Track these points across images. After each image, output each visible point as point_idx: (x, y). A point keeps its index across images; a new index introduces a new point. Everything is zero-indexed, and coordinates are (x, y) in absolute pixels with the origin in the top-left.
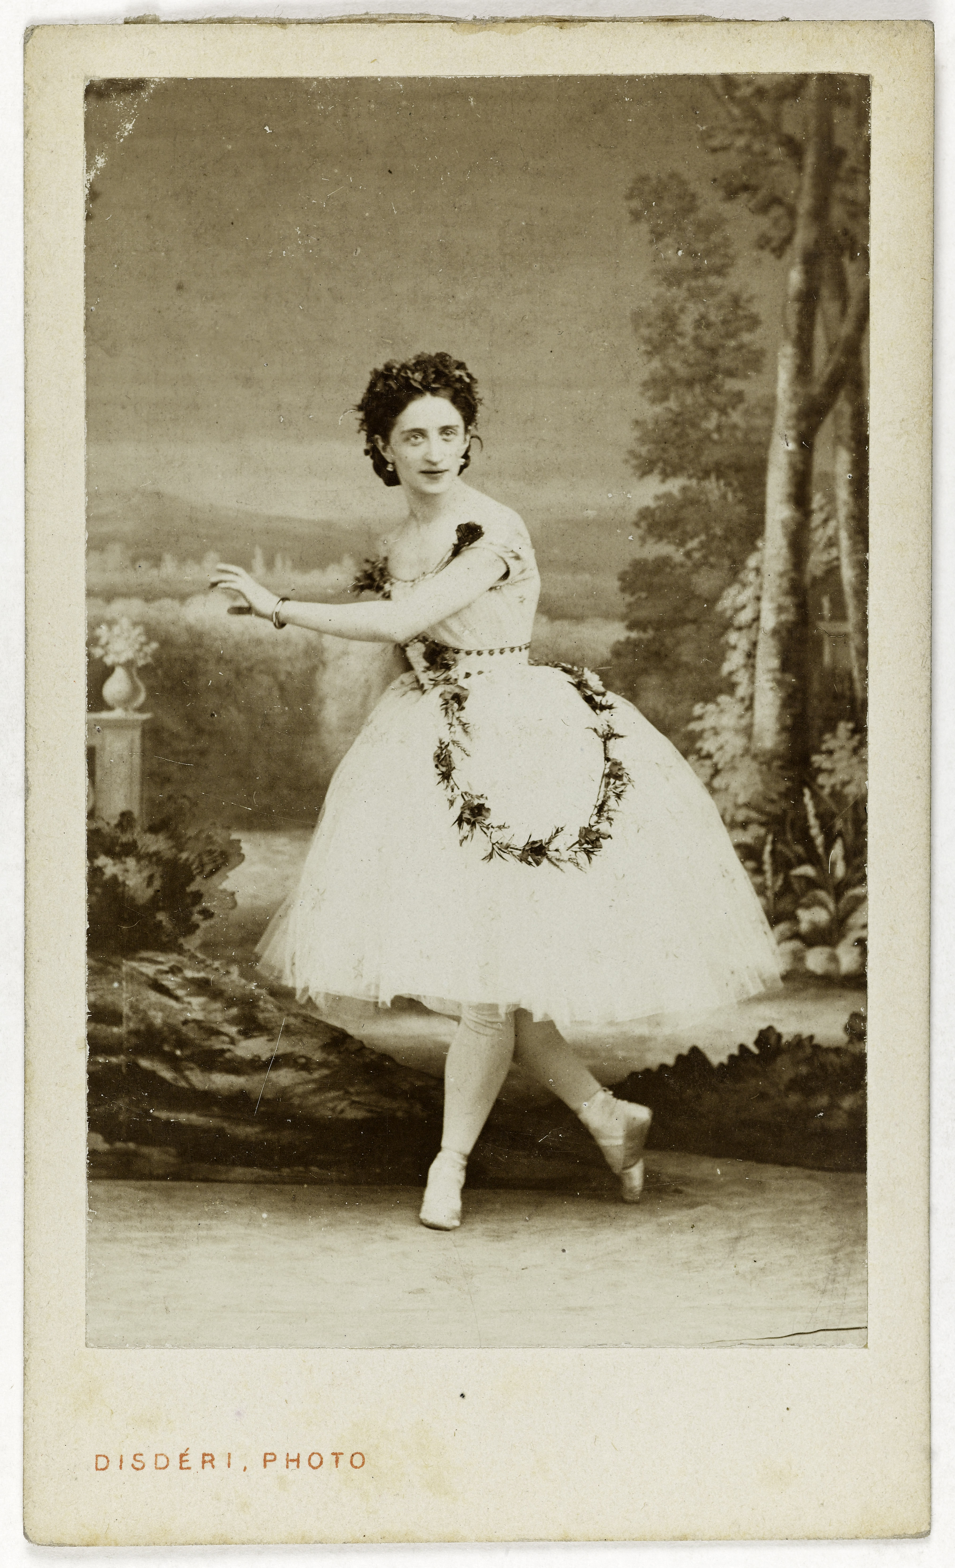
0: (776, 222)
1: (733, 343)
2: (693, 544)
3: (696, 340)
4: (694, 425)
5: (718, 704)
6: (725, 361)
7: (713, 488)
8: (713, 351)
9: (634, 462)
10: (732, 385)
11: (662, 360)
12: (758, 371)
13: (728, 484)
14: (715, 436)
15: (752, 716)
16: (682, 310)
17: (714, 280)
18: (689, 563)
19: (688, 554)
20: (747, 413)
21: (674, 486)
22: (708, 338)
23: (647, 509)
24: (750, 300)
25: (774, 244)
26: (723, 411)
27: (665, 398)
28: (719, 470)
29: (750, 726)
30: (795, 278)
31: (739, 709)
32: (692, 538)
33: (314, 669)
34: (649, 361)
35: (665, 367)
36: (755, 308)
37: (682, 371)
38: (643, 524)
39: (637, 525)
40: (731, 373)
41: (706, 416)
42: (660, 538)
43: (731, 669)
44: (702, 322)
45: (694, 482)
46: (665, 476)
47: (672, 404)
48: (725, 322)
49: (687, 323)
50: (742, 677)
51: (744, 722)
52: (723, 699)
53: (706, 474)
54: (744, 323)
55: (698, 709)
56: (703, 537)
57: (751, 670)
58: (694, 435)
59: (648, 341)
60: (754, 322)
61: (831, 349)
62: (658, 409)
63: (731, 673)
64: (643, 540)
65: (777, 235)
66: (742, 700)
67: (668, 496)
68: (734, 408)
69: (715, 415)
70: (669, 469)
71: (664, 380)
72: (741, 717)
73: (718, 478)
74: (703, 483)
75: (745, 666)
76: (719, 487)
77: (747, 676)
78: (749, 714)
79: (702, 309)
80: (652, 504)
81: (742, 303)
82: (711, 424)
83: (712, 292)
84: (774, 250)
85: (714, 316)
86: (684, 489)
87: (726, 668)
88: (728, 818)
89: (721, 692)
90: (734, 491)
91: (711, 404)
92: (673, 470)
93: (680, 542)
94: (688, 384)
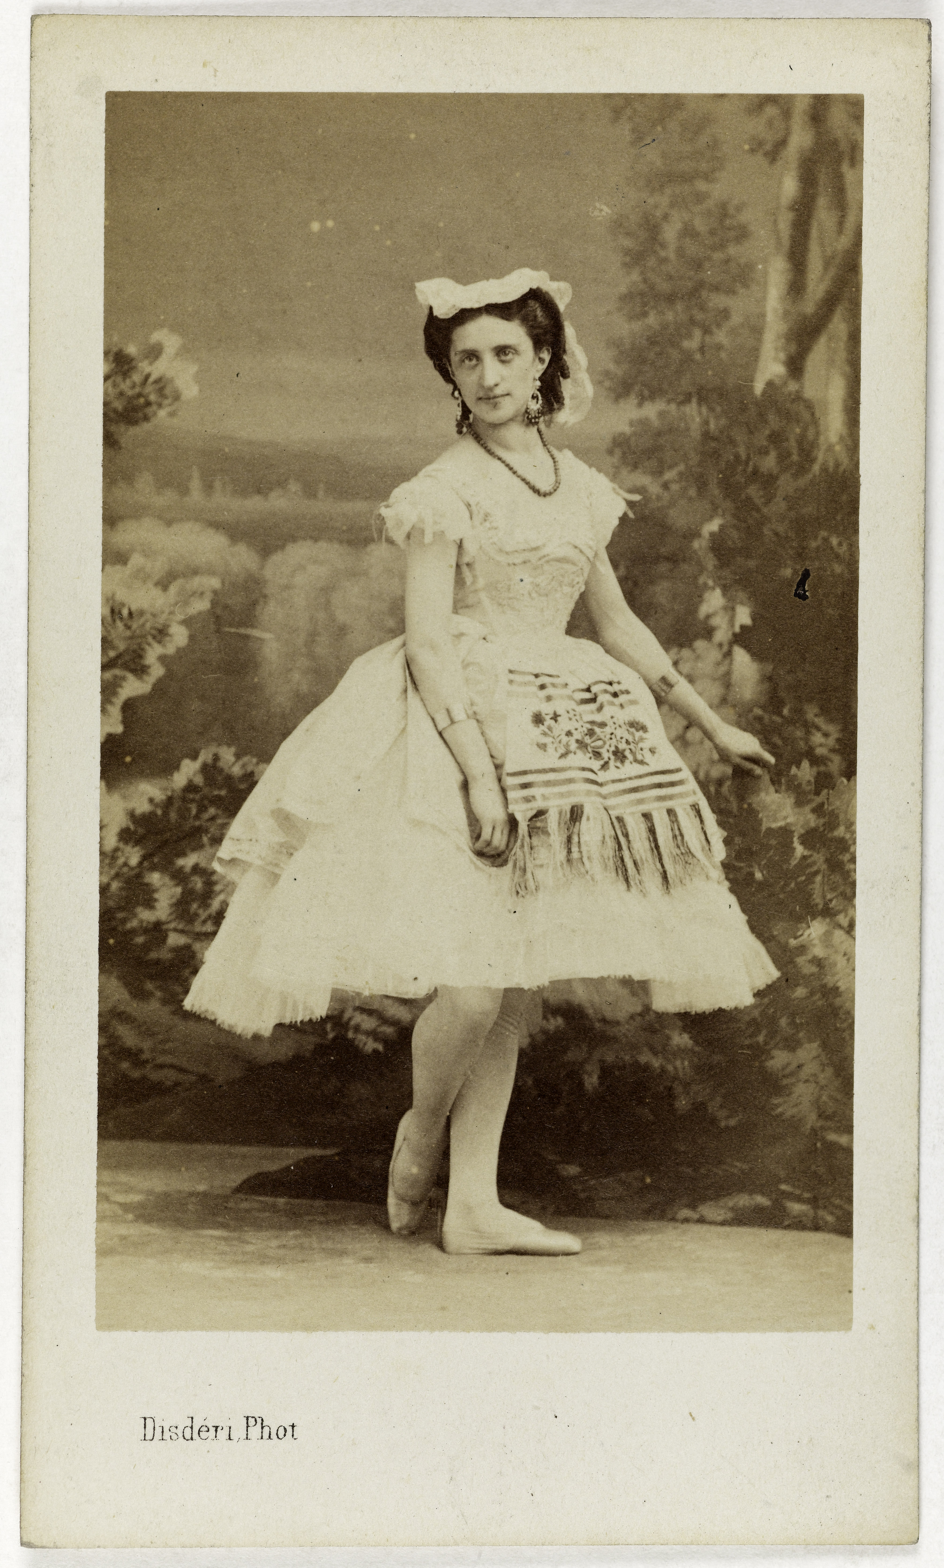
0: (770, 123)
1: (718, 256)
2: (669, 475)
3: (680, 252)
4: (674, 344)
5: (694, 650)
6: (709, 274)
7: (694, 413)
8: (698, 265)
9: (607, 384)
10: (717, 301)
11: (642, 273)
12: (746, 286)
13: (711, 409)
14: (698, 356)
15: (731, 664)
16: (666, 217)
17: (701, 186)
18: (666, 495)
19: (666, 486)
20: (733, 332)
21: (651, 411)
22: (692, 249)
23: (622, 434)
24: (739, 209)
25: (768, 147)
26: (707, 331)
27: (645, 314)
28: (702, 395)
29: (728, 674)
30: (790, 186)
32: (671, 467)
33: (254, 603)
34: (629, 273)
35: (645, 281)
36: (745, 217)
37: (664, 287)
38: (618, 452)
39: (610, 452)
40: (716, 288)
41: (689, 336)
42: (635, 466)
43: (711, 611)
44: (688, 232)
45: (673, 407)
46: (642, 400)
47: (652, 320)
48: (712, 233)
49: (670, 233)
51: (723, 669)
52: (700, 644)
53: (687, 399)
54: (732, 234)
56: (682, 467)
57: (730, 613)
58: (675, 354)
59: (627, 252)
60: (743, 234)
61: (827, 264)
62: (637, 326)
63: (708, 617)
65: (770, 138)
66: (720, 645)
67: (644, 422)
68: (719, 326)
69: (697, 333)
70: (646, 393)
71: (642, 294)
72: (718, 664)
73: (699, 404)
74: (682, 408)
75: (725, 608)
76: (700, 413)
77: (727, 618)
78: (727, 662)
79: (686, 216)
80: (627, 430)
81: (731, 211)
82: (692, 344)
83: (700, 198)
84: (766, 154)
85: (700, 225)
86: (661, 414)
88: (702, 775)
89: (696, 637)
90: (717, 418)
91: (692, 322)
92: (651, 393)
93: (658, 472)
94: (671, 299)
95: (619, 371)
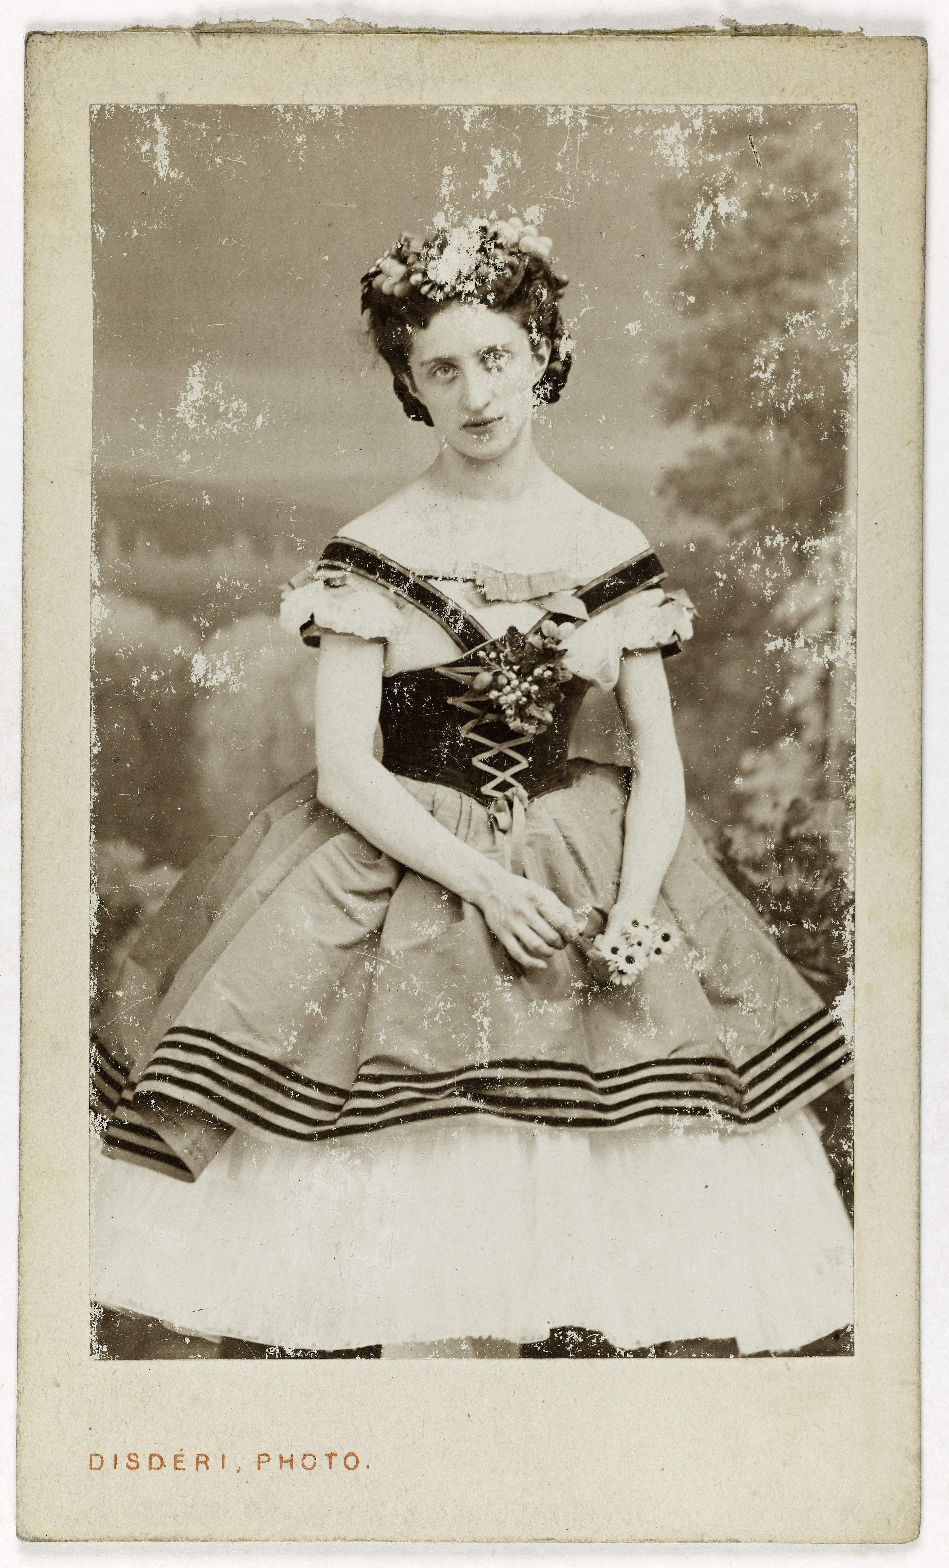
1: (798, 232)
2: (742, 521)
3: (751, 228)
4: (745, 350)
5: (779, 752)
6: (790, 257)
7: (773, 440)
8: (773, 242)
9: (657, 401)
10: (800, 289)
12: (837, 269)
13: (794, 435)
15: (825, 771)
16: (731, 183)
17: (777, 140)
18: (736, 548)
19: (735, 536)
21: (716, 437)
22: (768, 224)
23: (678, 468)
24: (827, 168)
26: (787, 331)
27: (704, 310)
28: (781, 414)
29: (820, 786)
31: (805, 760)
32: (741, 513)
35: (703, 266)
36: (834, 179)
37: (731, 272)
38: (673, 492)
39: (663, 492)
40: (799, 274)
41: (764, 338)
42: (696, 511)
43: (798, 702)
44: (759, 201)
45: (743, 433)
46: (701, 424)
47: (714, 319)
48: (792, 201)
50: (811, 715)
51: (813, 779)
52: (786, 744)
53: (762, 421)
54: (818, 201)
55: (748, 760)
56: (759, 510)
57: (825, 703)
60: (832, 201)
62: (695, 327)
63: (797, 708)
64: (671, 515)
66: (812, 747)
67: (705, 453)
69: (775, 334)
70: (709, 413)
71: (702, 282)
72: (809, 772)
73: (778, 430)
74: (757, 434)
75: (817, 698)
76: (780, 439)
77: (819, 712)
78: (820, 769)
79: (759, 182)
80: (684, 462)
81: (817, 171)
82: (768, 347)
83: (778, 155)
85: (776, 193)
86: (730, 443)
87: (790, 699)
89: (783, 734)
90: (804, 446)
91: (769, 320)
92: (717, 414)
93: (725, 519)
94: (738, 290)
95: (672, 385)
